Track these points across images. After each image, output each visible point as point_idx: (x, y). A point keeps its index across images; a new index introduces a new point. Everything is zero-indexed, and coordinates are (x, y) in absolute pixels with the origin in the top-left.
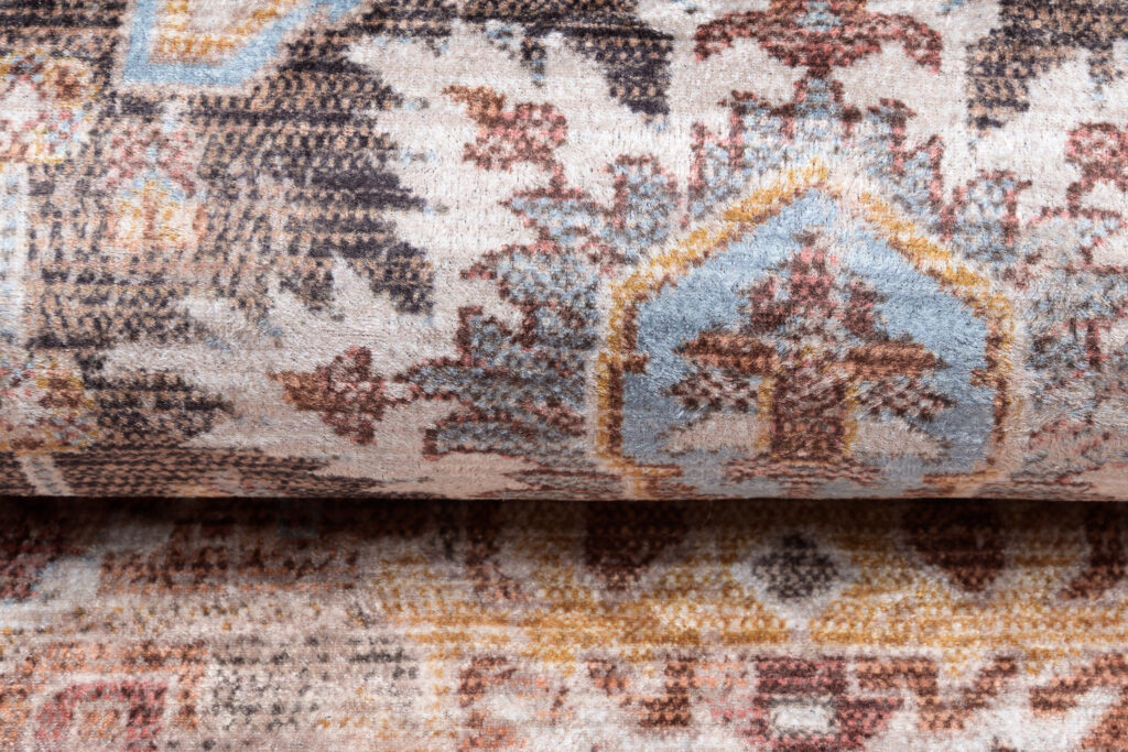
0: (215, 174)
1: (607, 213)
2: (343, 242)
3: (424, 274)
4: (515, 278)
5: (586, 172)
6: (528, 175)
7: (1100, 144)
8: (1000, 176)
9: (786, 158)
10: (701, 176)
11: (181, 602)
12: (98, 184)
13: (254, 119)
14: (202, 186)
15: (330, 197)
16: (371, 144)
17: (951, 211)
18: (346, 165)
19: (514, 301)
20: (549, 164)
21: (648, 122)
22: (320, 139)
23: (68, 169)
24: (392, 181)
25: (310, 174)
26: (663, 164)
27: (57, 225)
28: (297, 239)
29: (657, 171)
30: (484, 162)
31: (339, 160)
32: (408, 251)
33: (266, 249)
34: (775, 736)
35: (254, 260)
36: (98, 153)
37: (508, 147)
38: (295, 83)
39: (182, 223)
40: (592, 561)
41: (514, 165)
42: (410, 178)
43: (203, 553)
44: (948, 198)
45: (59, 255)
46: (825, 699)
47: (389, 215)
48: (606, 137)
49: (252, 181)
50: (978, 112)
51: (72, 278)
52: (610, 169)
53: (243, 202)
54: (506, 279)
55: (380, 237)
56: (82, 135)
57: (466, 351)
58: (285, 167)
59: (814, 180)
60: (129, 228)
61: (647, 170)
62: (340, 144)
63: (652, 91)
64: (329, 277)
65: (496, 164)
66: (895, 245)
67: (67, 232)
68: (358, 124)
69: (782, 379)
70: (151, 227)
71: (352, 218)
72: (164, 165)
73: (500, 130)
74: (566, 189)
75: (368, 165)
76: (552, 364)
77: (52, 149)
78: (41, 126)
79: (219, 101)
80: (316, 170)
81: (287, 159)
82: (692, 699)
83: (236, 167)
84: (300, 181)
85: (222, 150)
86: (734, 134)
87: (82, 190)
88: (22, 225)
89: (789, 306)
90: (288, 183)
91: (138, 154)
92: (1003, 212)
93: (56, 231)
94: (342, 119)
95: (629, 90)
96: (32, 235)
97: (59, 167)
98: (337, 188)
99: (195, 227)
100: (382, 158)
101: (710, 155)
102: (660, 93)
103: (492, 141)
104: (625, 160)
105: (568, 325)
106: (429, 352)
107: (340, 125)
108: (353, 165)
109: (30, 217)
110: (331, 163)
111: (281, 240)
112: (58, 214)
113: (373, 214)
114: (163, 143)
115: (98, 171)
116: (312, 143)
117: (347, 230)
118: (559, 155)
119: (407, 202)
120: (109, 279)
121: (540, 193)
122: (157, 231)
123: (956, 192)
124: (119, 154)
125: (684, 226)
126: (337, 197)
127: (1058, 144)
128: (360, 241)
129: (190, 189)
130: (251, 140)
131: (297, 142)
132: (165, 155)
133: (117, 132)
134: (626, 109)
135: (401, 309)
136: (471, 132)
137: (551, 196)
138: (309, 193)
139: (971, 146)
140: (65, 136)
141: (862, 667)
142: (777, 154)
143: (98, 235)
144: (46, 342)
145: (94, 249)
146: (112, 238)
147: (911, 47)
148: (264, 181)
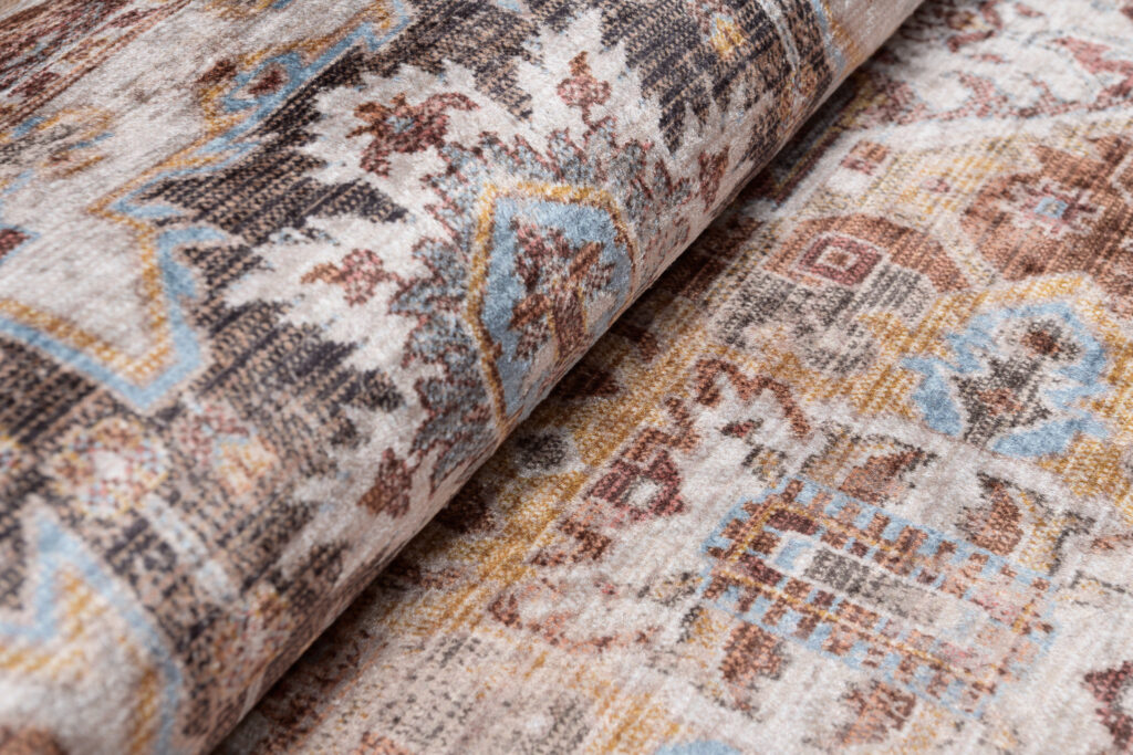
0: (250, 414)
1: (433, 280)
2: (340, 396)
3: (387, 382)
4: (424, 348)
5: (407, 267)
6: (384, 291)
7: (572, 91)
8: (555, 134)
9: (474, 193)
10: (452, 229)
11: (324, 731)
12: (198, 470)
13: (233, 370)
14: (250, 425)
15: (313, 378)
16: (303, 334)
17: (554, 165)
18: (303, 354)
19: (433, 362)
20: (388, 277)
21: (405, 221)
22: (277, 352)
23: (174, 475)
24: (331, 346)
25: (293, 374)
26: (431, 236)
27: (200, 512)
28: (319, 413)
29: (433, 242)
30: (361, 300)
31: (298, 354)
32: (371, 375)
33: (310, 431)
34: (646, 508)
35: (309, 441)
36: (180, 454)
37: (362, 283)
38: (229, 338)
39: (259, 455)
40: (463, 530)
41: (375, 290)
42: (337, 335)
43: (292, 704)
44: (547, 159)
45: (218, 526)
46: (638, 479)
47: (346, 363)
48: (395, 243)
49: (271, 401)
50: (517, 112)
51: (234, 533)
52: (414, 257)
53: (277, 416)
54: (421, 351)
55: (353, 379)
56: (162, 452)
57: (430, 409)
58: (278, 380)
59: (493, 194)
60: (237, 480)
61: (428, 244)
62: (289, 345)
63: (388, 207)
64: (348, 421)
65: (367, 296)
66: (548, 199)
67: (209, 510)
68: (285, 330)
69: (554, 307)
70: (246, 469)
71: (332, 380)
72: (219, 431)
73: (349, 278)
74: (407, 283)
75: (313, 345)
76: (466, 384)
77: (154, 472)
78: (136, 466)
79: (204, 376)
80: (294, 369)
81: (275, 375)
82: (595, 531)
83: (256, 400)
84: (292, 382)
85: (239, 398)
86: (445, 199)
87: (193, 480)
88: (183, 527)
89: (536, 266)
90: (288, 387)
91: (201, 437)
92: (572, 149)
93: (204, 516)
94: (274, 334)
95: (379, 215)
96: (193, 528)
97: (170, 478)
98: (311, 370)
99: (267, 449)
100: (316, 336)
101: (445, 216)
102: (393, 205)
103: (353, 287)
104: (416, 248)
105: (462, 355)
106: (417, 424)
107: (277, 337)
108: (308, 352)
109: (183, 519)
110: (296, 359)
111: (312, 421)
112: (195, 504)
113: (340, 369)
114: (207, 420)
115: (191, 462)
116: (275, 357)
117: (335, 388)
118: (387, 268)
119: (348, 350)
120: (252, 517)
121: (398, 295)
122: (251, 467)
123: (549, 155)
124: (191, 445)
125: (466, 261)
126: (316, 374)
127: (558, 103)
128: (346, 389)
129: (244, 432)
130: (246, 381)
131: (269, 364)
132: (215, 424)
133: (177, 435)
134: (389, 223)
135: (389, 410)
136: (339, 290)
137: (403, 292)
138: (301, 384)
139: (532, 129)
140: (153, 460)
141: (629, 455)
142: (470, 194)
143: (225, 497)
144: (248, 584)
145: (232, 506)
146: (233, 492)
147: (455, 106)
148: (276, 396)
